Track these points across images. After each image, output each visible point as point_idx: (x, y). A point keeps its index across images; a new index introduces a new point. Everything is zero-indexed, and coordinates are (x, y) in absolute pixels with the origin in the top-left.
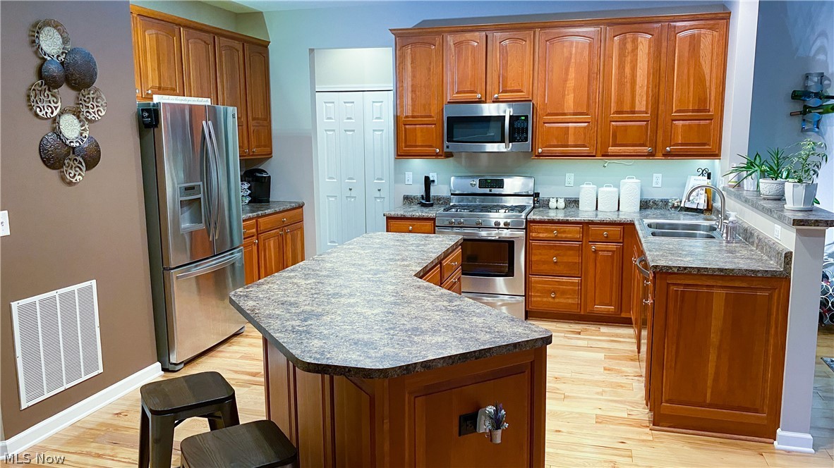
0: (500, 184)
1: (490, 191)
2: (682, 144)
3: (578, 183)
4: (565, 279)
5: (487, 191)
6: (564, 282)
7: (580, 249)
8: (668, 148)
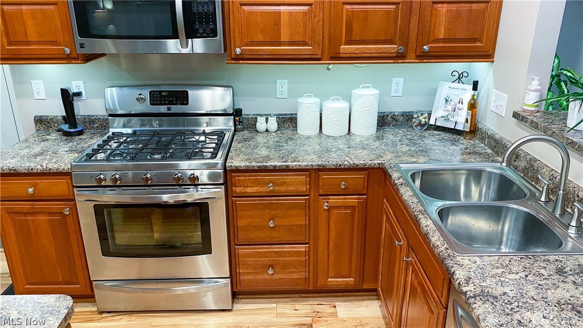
0: (183, 98)
1: (169, 109)
2: (444, 40)
3: (295, 94)
4: (287, 248)
5: (163, 109)
6: (285, 252)
7: (307, 207)
8: (425, 47)
